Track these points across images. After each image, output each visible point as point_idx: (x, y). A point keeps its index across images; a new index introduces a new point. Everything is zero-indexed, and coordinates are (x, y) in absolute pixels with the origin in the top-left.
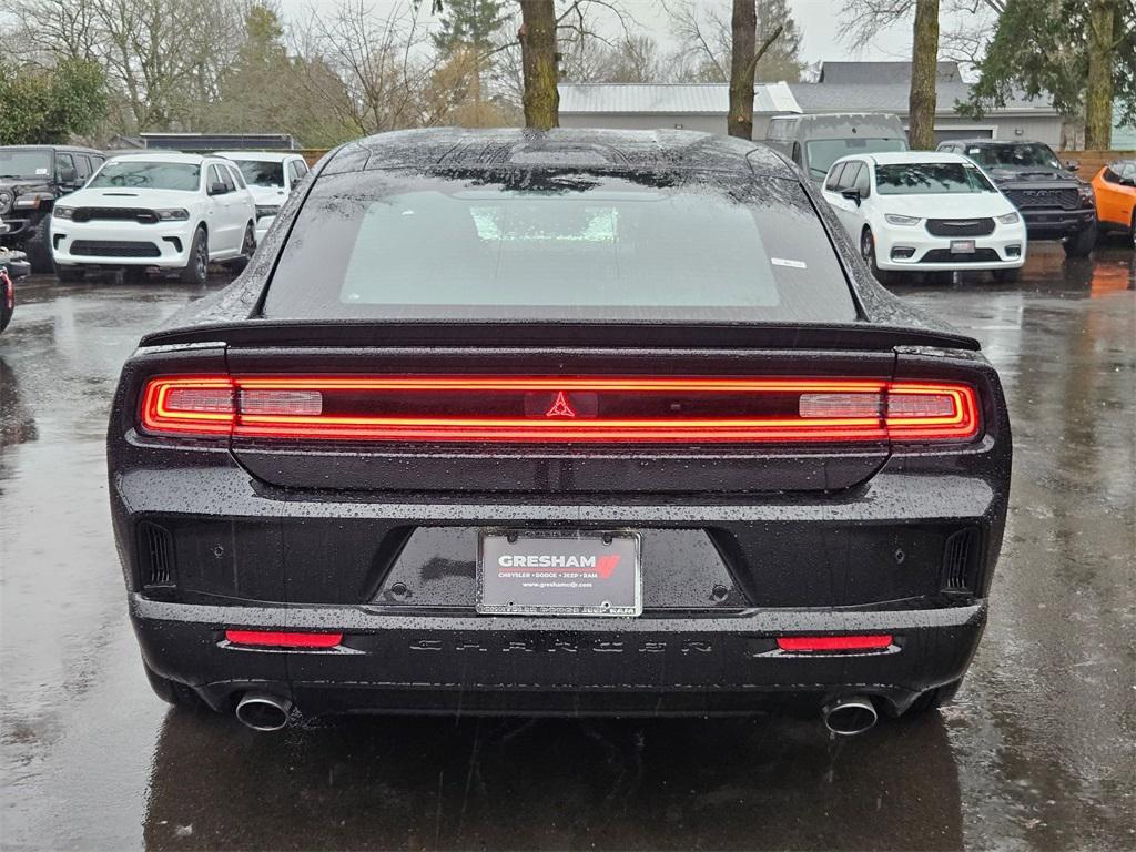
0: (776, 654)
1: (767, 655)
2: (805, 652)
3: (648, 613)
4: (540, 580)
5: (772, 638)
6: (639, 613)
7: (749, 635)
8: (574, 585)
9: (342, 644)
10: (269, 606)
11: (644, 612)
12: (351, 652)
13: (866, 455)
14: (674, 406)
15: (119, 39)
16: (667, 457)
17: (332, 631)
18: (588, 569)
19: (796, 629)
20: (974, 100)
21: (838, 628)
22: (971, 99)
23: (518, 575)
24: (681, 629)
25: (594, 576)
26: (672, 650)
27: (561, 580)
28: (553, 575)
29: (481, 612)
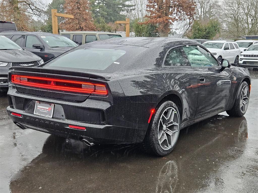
0: (68, 127)
1: (67, 127)
2: (72, 128)
3: (53, 118)
4: (42, 110)
5: (68, 125)
6: (51, 117)
7: (64, 123)
8: (45, 112)
12: (21, 117)
13: (85, 95)
14: (65, 85)
15: (247, 14)
16: (59, 92)
18: (47, 109)
19: (70, 123)
21: (76, 124)
23: (39, 109)
24: (55, 121)
25: (48, 110)
26: (54, 124)
27: (44, 110)
28: (43, 110)
29: (34, 114)
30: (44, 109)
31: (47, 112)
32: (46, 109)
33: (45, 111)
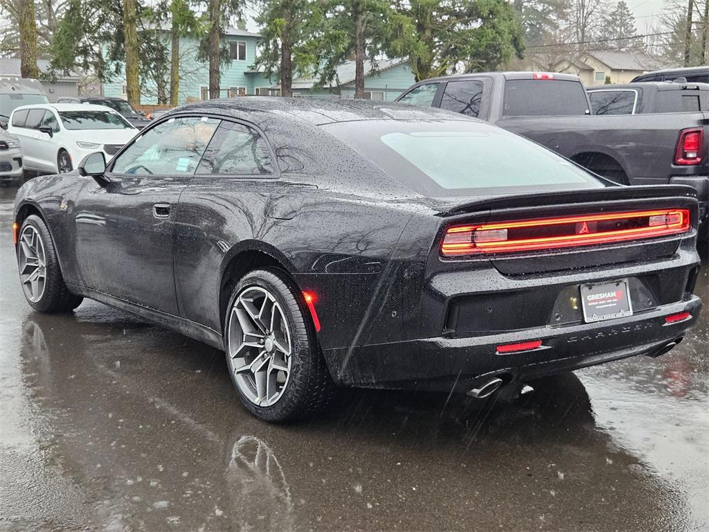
0: (667, 324)
3: (635, 313)
4: (601, 305)
5: (664, 318)
6: (632, 314)
8: (611, 305)
9: (542, 345)
10: (508, 332)
11: (634, 313)
12: (546, 348)
17: (537, 340)
18: (614, 298)
20: (50, 71)
22: (48, 70)
23: (594, 303)
25: (616, 300)
26: (642, 328)
27: (607, 304)
28: (604, 304)
29: (586, 321)
30: (605, 299)
31: (615, 304)
32: (609, 298)
33: (609, 303)
